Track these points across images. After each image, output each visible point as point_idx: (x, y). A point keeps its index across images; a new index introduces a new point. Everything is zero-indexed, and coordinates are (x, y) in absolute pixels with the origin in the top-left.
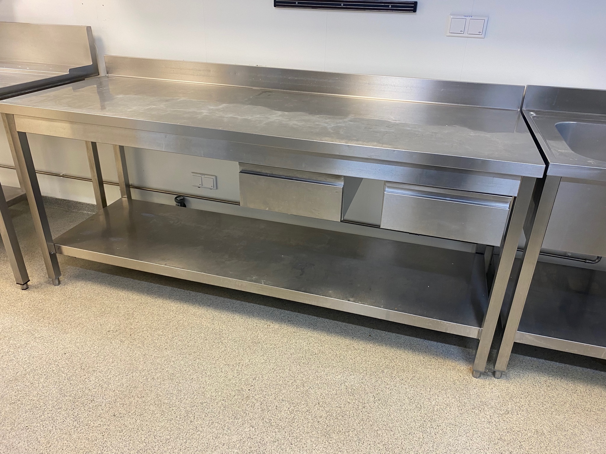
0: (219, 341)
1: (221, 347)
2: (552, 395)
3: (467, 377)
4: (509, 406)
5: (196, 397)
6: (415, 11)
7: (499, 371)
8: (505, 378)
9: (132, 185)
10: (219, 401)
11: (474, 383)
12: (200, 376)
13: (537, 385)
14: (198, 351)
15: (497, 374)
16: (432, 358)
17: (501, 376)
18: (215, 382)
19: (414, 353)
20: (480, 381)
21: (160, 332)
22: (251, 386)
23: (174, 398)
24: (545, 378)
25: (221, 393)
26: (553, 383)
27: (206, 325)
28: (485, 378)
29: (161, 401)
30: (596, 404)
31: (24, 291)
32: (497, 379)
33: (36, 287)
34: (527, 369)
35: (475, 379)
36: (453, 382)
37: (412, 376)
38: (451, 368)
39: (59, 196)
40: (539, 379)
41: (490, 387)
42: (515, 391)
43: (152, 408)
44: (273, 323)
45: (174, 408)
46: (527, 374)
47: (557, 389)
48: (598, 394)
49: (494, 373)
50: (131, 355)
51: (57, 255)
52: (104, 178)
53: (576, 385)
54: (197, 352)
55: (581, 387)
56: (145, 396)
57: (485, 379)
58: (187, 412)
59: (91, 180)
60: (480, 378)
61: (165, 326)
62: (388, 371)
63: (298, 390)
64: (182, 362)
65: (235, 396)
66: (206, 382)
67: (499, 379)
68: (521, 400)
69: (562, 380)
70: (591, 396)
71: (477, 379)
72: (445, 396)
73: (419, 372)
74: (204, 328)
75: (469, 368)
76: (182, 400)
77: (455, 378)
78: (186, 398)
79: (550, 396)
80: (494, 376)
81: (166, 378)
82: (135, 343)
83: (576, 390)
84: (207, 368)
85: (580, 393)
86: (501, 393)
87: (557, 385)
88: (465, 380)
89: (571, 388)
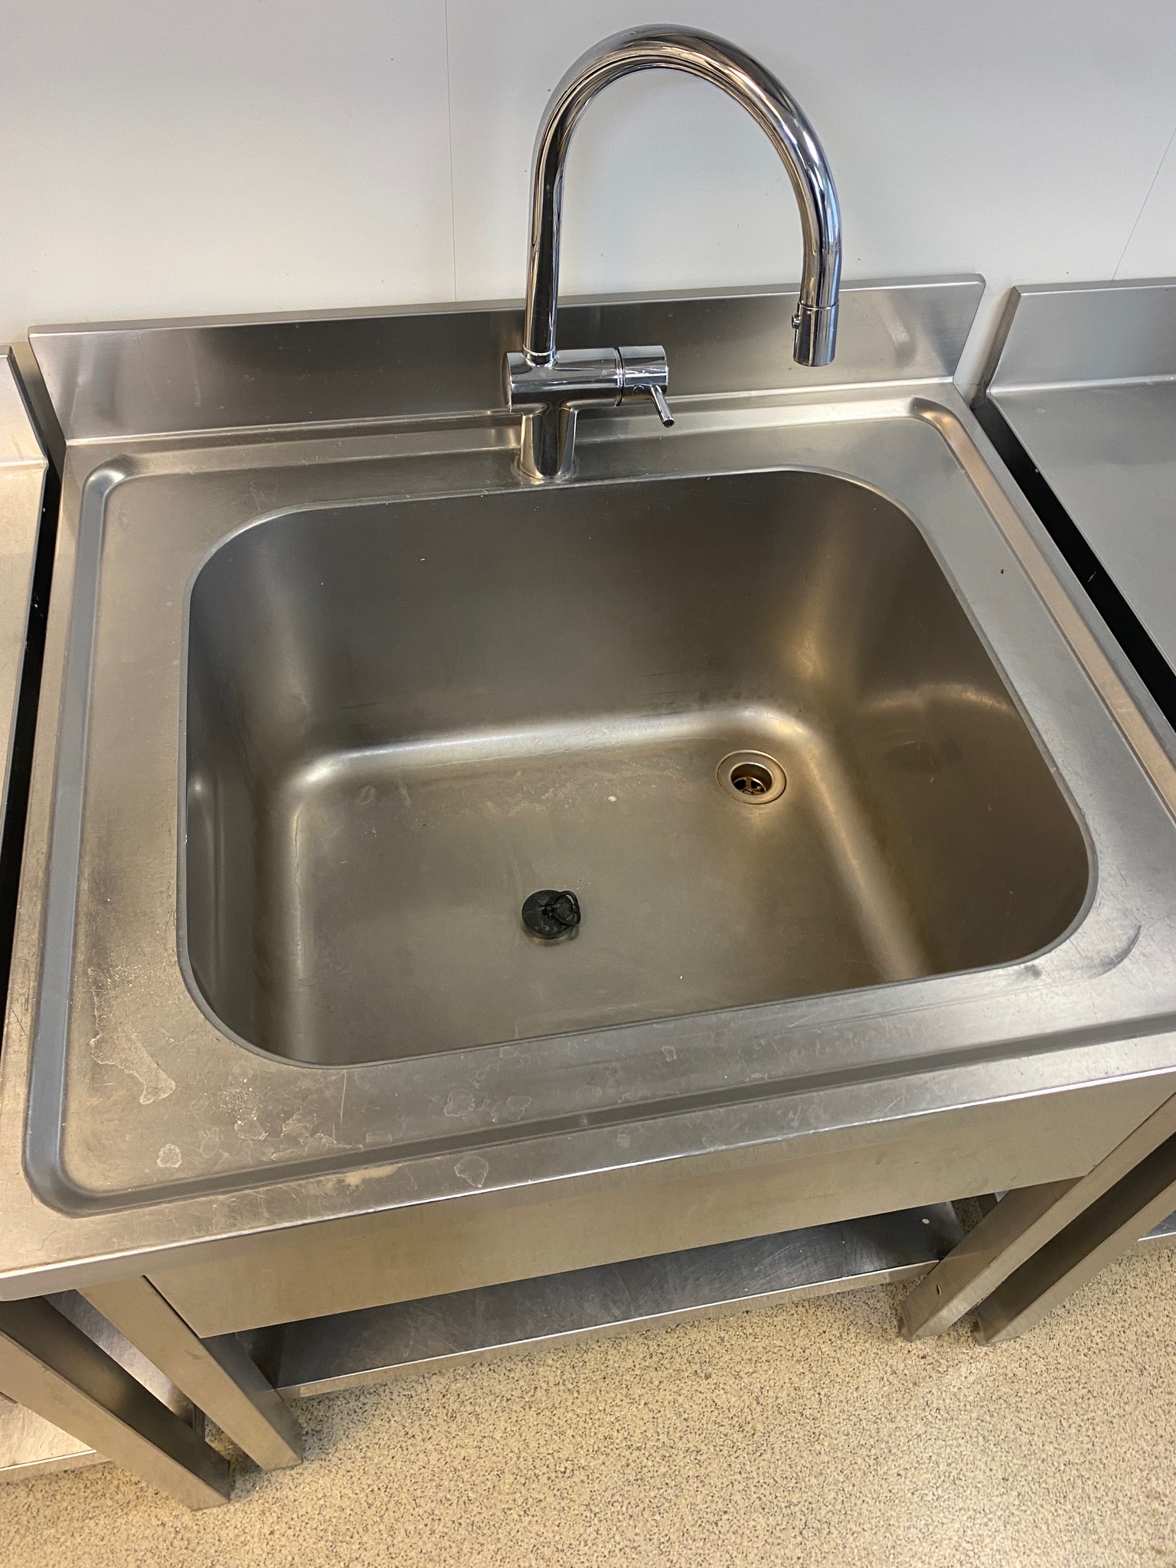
2: (463, 1453)
8: (317, 1451)
11: (210, 1537)
13: (416, 1430)
26: (467, 1390)
30: (590, 1424)
32: (288, 1472)
35: (215, 1509)
40: (425, 1395)
41: (266, 1529)
42: (345, 1503)
46: (388, 1391)
47: (478, 1417)
48: (598, 1370)
55: (550, 1362)
57: (248, 1492)
60: (232, 1496)
70: (576, 1395)
83: (536, 1388)
85: (544, 1399)
86: (301, 1539)
87: (479, 1392)
88: (179, 1536)
89: (521, 1383)
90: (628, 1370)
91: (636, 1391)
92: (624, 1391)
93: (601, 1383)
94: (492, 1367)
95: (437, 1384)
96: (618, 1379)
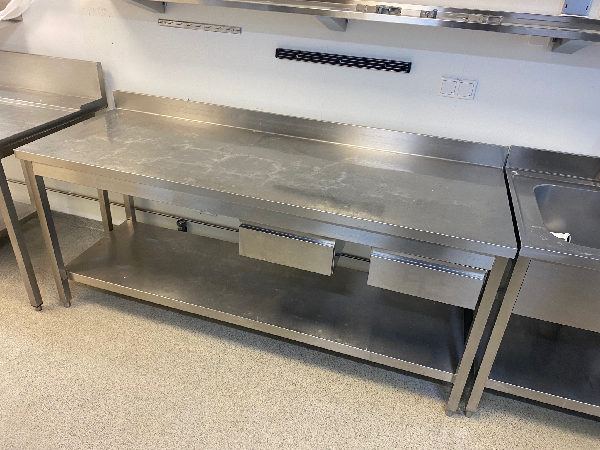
0: (217, 370)
1: (218, 377)
2: (516, 435)
3: (441, 415)
4: (476, 446)
5: (196, 427)
6: (408, 71)
7: (469, 411)
8: (475, 418)
9: (136, 207)
10: (216, 432)
11: (446, 421)
12: (200, 406)
13: (503, 425)
14: (198, 380)
15: (468, 414)
16: (410, 394)
17: (472, 416)
18: (213, 413)
19: (394, 389)
20: (452, 420)
21: (163, 360)
22: (245, 418)
23: (176, 428)
24: (511, 418)
25: (218, 424)
26: (518, 424)
27: (205, 354)
28: (457, 416)
29: (164, 431)
30: (555, 446)
31: (38, 312)
32: (467, 418)
33: (49, 309)
34: (495, 408)
35: (448, 417)
36: (428, 420)
37: (390, 412)
38: (427, 405)
39: (67, 211)
40: (506, 420)
41: (461, 426)
42: (483, 431)
43: (157, 437)
44: (266, 353)
45: (176, 438)
46: (495, 414)
47: (521, 430)
48: (558, 436)
49: (465, 413)
50: (137, 383)
51: (69, 281)
52: (110, 198)
53: (539, 426)
54: (197, 382)
55: (543, 428)
56: (150, 425)
58: (188, 442)
59: (98, 199)
60: (452, 416)
61: (167, 353)
62: (369, 407)
63: (288, 423)
64: (183, 392)
65: (230, 427)
66: (205, 413)
67: (470, 418)
68: (488, 440)
69: (527, 421)
70: (551, 438)
71: (449, 417)
72: (420, 434)
73: (397, 409)
74: (203, 357)
75: (443, 405)
76: (183, 430)
77: (430, 415)
78: (187, 428)
79: (514, 437)
80: (465, 415)
81: (169, 408)
82: (141, 370)
83: (539, 432)
84: (206, 398)
85: (541, 435)
86: (470, 432)
87: (522, 425)
88: (438, 418)
89: (534, 429)
90: (568, 440)
91: (570, 445)
92: (567, 444)
93: (559, 439)
94: (526, 422)
95: (510, 419)
96: (564, 441)
